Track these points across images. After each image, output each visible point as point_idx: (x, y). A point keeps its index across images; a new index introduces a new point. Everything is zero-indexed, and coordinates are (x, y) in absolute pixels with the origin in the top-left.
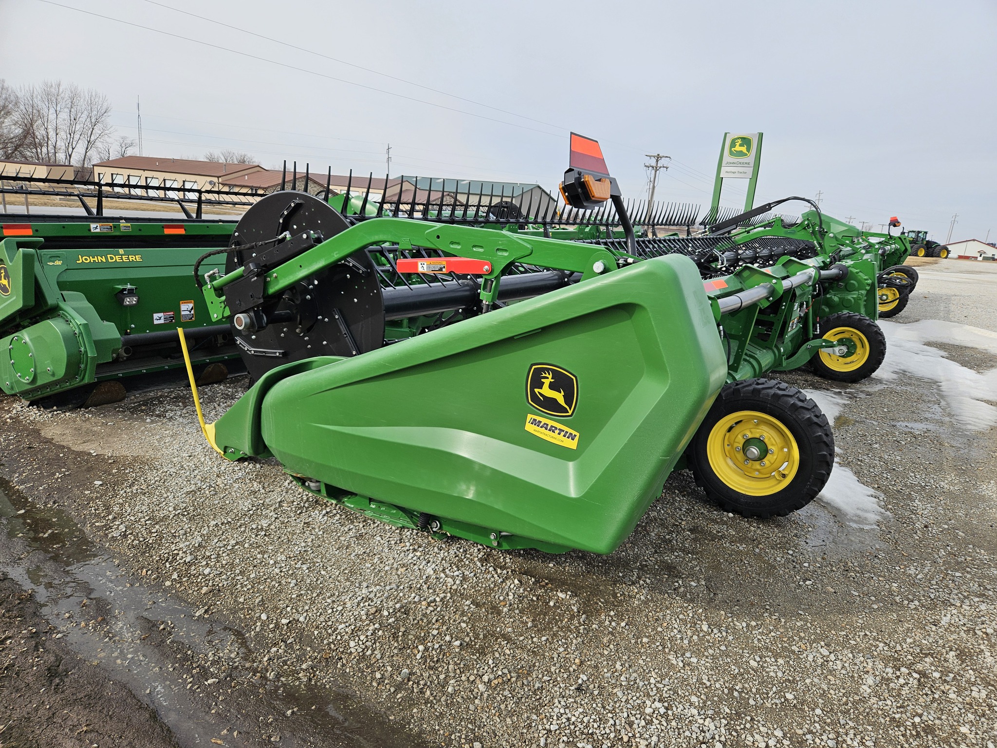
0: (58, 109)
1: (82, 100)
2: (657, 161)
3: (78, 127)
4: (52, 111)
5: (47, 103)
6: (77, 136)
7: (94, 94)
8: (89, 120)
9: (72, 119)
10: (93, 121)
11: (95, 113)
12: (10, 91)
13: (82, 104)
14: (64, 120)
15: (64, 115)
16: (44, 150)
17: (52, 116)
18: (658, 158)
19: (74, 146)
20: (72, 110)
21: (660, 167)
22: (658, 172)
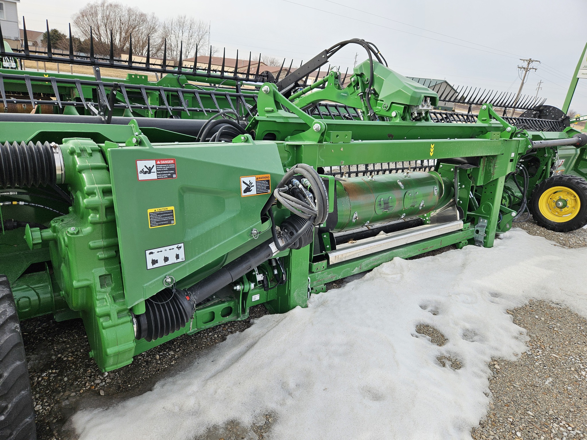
0: (184, 30)
1: (196, 26)
2: (529, 64)
3: (193, 40)
4: (181, 32)
5: (179, 27)
6: (191, 46)
7: (201, 22)
8: (198, 37)
9: (190, 36)
10: (200, 37)
11: (201, 33)
12: (157, 19)
13: (195, 27)
14: (186, 37)
15: (186, 34)
16: (175, 53)
17: (181, 35)
18: (530, 61)
19: (189, 51)
20: (191, 31)
21: (530, 69)
22: (528, 72)
